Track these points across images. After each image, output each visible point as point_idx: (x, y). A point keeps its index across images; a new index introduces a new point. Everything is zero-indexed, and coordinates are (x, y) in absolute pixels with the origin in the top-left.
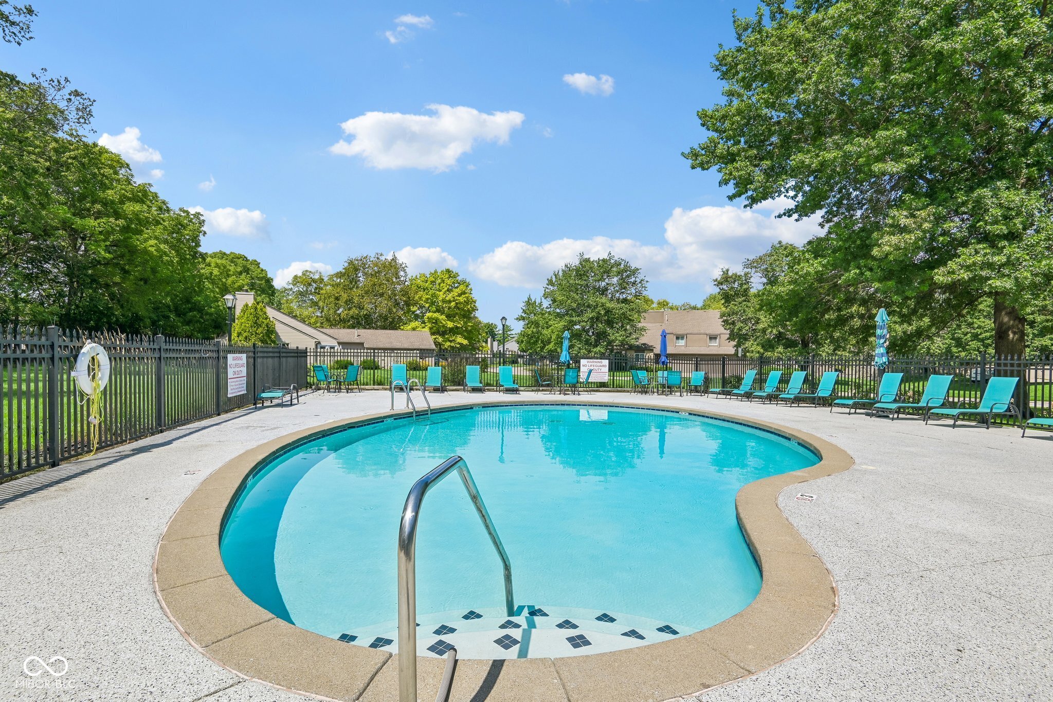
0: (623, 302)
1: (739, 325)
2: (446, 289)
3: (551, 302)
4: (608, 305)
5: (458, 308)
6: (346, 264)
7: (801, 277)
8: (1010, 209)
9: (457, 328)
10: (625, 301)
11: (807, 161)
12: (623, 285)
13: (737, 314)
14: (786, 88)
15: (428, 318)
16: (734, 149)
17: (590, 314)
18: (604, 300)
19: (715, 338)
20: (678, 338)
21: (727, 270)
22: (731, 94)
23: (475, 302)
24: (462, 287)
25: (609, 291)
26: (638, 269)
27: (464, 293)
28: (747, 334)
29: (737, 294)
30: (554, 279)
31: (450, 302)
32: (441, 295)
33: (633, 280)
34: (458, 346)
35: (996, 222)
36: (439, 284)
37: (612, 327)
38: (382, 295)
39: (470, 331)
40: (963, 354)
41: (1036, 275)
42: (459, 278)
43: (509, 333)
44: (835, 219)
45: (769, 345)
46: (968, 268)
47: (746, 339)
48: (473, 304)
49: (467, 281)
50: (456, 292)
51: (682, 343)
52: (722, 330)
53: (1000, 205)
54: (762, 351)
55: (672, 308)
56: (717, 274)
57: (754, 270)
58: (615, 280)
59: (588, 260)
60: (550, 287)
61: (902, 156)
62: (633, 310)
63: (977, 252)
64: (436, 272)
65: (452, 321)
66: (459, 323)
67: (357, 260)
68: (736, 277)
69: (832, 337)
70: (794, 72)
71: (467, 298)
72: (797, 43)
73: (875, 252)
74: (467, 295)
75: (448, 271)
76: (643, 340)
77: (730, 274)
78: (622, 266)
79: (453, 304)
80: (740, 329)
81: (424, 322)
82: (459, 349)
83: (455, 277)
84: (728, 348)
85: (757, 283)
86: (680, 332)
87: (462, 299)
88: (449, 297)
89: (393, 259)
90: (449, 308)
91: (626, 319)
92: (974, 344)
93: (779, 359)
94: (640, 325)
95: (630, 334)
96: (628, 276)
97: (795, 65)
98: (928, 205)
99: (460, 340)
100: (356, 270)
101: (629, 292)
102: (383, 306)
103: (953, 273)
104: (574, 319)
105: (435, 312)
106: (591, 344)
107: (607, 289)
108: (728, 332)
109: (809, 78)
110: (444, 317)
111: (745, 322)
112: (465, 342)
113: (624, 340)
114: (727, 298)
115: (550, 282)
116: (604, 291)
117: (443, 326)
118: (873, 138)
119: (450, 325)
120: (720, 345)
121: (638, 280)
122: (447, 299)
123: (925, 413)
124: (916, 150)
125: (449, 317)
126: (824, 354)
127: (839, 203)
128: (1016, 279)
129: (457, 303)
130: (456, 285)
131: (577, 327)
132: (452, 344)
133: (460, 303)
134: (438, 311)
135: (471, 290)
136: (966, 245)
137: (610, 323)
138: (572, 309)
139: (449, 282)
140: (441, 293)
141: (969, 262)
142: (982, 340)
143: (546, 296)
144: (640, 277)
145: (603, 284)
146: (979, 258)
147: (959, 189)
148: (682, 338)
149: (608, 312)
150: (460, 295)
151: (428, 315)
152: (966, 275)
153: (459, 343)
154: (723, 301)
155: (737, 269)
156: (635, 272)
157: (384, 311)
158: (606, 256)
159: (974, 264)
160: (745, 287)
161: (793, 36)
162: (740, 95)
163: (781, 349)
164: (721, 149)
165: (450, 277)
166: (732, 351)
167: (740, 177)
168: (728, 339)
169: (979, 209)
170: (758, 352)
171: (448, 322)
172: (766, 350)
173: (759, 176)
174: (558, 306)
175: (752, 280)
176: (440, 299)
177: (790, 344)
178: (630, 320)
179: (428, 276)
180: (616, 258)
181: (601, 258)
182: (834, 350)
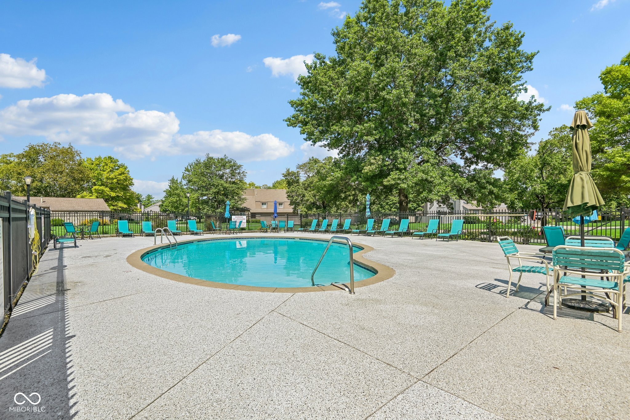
0: (233, 184)
1: (295, 198)
2: (109, 170)
3: (187, 182)
4: (225, 185)
5: (119, 184)
6: (27, 149)
7: (335, 178)
8: (405, 159)
9: (118, 196)
10: (234, 183)
11: (337, 130)
12: (233, 174)
13: (294, 192)
14: (328, 96)
15: (95, 189)
16: (307, 120)
17: (214, 190)
18: (222, 182)
19: (282, 204)
20: (263, 204)
21: (289, 169)
22: (304, 94)
23: (132, 180)
24: (121, 169)
25: (225, 177)
26: (241, 166)
27: (123, 173)
28: (299, 202)
29: (293, 182)
30: (189, 168)
31: (112, 179)
32: (105, 175)
33: (238, 171)
34: (120, 209)
35: (400, 164)
36: (103, 166)
37: (227, 198)
38: (61, 173)
39: (129, 199)
40: (383, 211)
41: (413, 183)
42: (119, 163)
43: (151, 200)
44: (344, 153)
45: (309, 208)
46: (394, 179)
47: (299, 205)
48: (131, 181)
49: (125, 165)
50: (116, 173)
51: (265, 206)
52: (286, 200)
53: (402, 157)
54: (306, 211)
55: (257, 188)
56: (284, 171)
57: (301, 170)
58: (228, 171)
59: (211, 158)
60: (187, 172)
61: (373, 134)
62: (239, 188)
63: (396, 174)
64: (100, 158)
65: (114, 192)
66: (120, 193)
67: (39, 146)
68: (293, 174)
69: (336, 204)
70: (331, 91)
71: (126, 177)
72: (332, 79)
73: (363, 171)
74: (126, 175)
75: (110, 158)
76: (244, 205)
77: (290, 171)
78: (232, 163)
79: (115, 180)
80: (296, 200)
81: (91, 192)
82: (121, 211)
83: (115, 162)
84: (290, 210)
85: (303, 177)
86: (264, 201)
87: (122, 177)
88: (112, 175)
89: (70, 148)
90: (112, 183)
91: (234, 194)
92: (387, 207)
93: (314, 215)
94: (243, 197)
95: (238, 201)
96: (235, 169)
97: (332, 88)
98: (380, 155)
99: (121, 204)
100: (38, 153)
101: (236, 178)
102: (63, 180)
103: (389, 181)
104: (204, 192)
105: (100, 186)
106: (215, 207)
107: (223, 176)
108: (290, 201)
109: (338, 94)
110: (108, 189)
111: (298, 196)
112: (125, 206)
113: (234, 205)
114: (289, 184)
115: (187, 170)
116: (221, 177)
117: (108, 195)
118: (363, 126)
119: (113, 194)
120: (284, 208)
121: (241, 172)
122: (110, 177)
123: (383, 234)
124: (378, 133)
125: (112, 189)
126: (333, 212)
127: (345, 146)
128: (408, 184)
129: (118, 180)
130: (116, 168)
131: (205, 198)
132: (115, 208)
133: (120, 180)
134: (102, 185)
135: (129, 171)
136: (392, 171)
137: (225, 195)
138: (203, 187)
139: (112, 165)
140: (105, 173)
141: (394, 177)
142: (390, 205)
143: (184, 178)
144: (242, 170)
145: (221, 173)
146: (397, 176)
147: (389, 149)
148: (265, 204)
149: (225, 189)
150: (120, 174)
151: (96, 187)
152: (393, 182)
153: (121, 207)
154: (287, 185)
155: (293, 169)
156: (239, 167)
157: (64, 185)
158: (223, 157)
159: (395, 178)
160: (297, 178)
161: (330, 76)
162: (308, 96)
163: (315, 210)
164: (301, 117)
165: (112, 162)
166: (291, 211)
167: (308, 131)
168: (290, 204)
169: (396, 158)
170: (305, 211)
171: (111, 193)
172: (308, 210)
173: (317, 133)
174: (193, 185)
175: (300, 175)
176: (105, 177)
177: (318, 208)
178: (237, 194)
179: (94, 160)
180: (229, 158)
181: (220, 158)
182: (337, 210)
